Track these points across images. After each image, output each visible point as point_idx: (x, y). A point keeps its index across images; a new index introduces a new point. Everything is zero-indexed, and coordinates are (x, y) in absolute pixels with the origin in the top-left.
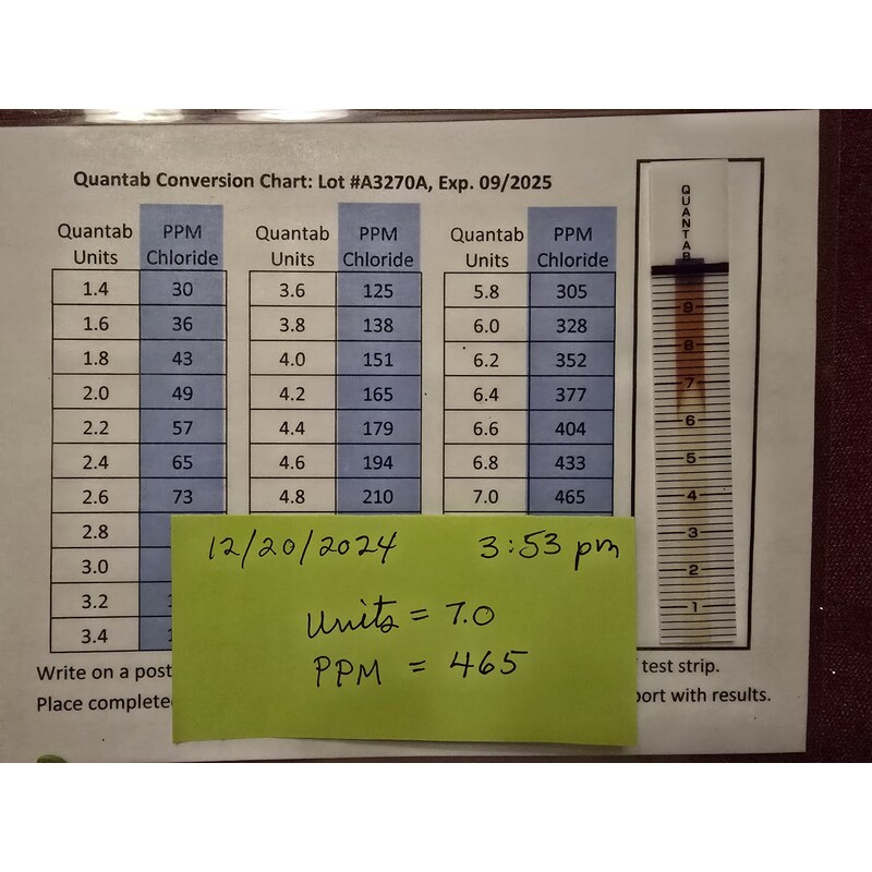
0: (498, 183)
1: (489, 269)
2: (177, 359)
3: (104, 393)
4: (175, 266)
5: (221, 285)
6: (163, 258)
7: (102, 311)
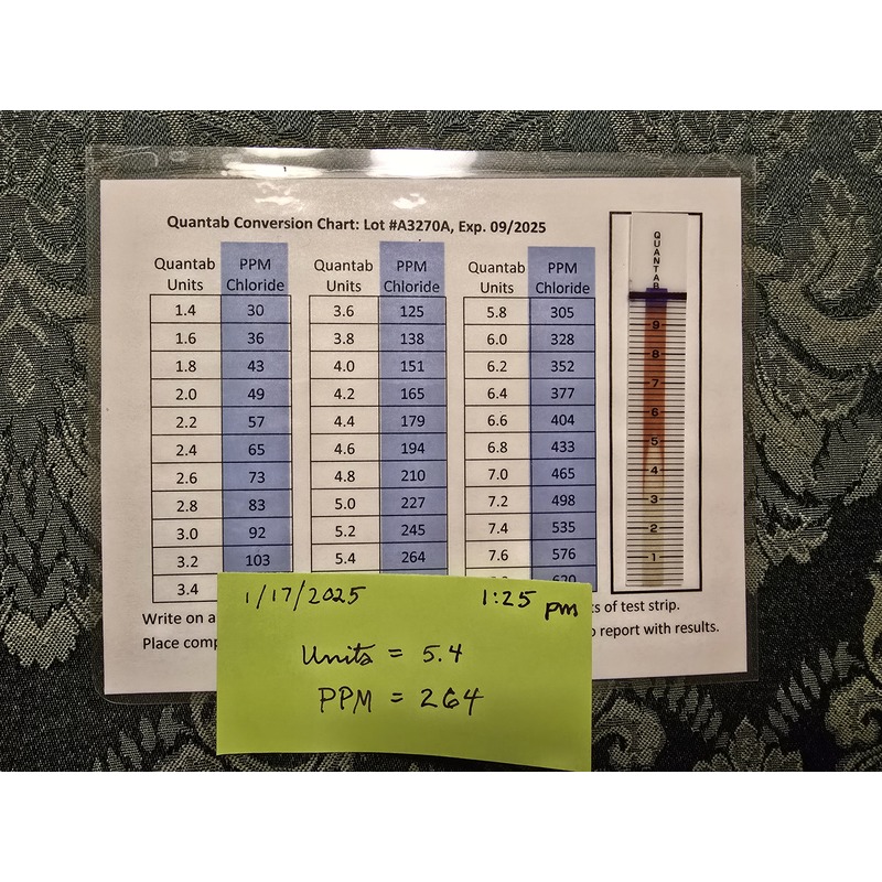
0: (505, 227)
1: (498, 294)
2: (251, 366)
3: (193, 394)
4: (249, 292)
5: (286, 307)
6: (240, 286)
7: (191, 328)
